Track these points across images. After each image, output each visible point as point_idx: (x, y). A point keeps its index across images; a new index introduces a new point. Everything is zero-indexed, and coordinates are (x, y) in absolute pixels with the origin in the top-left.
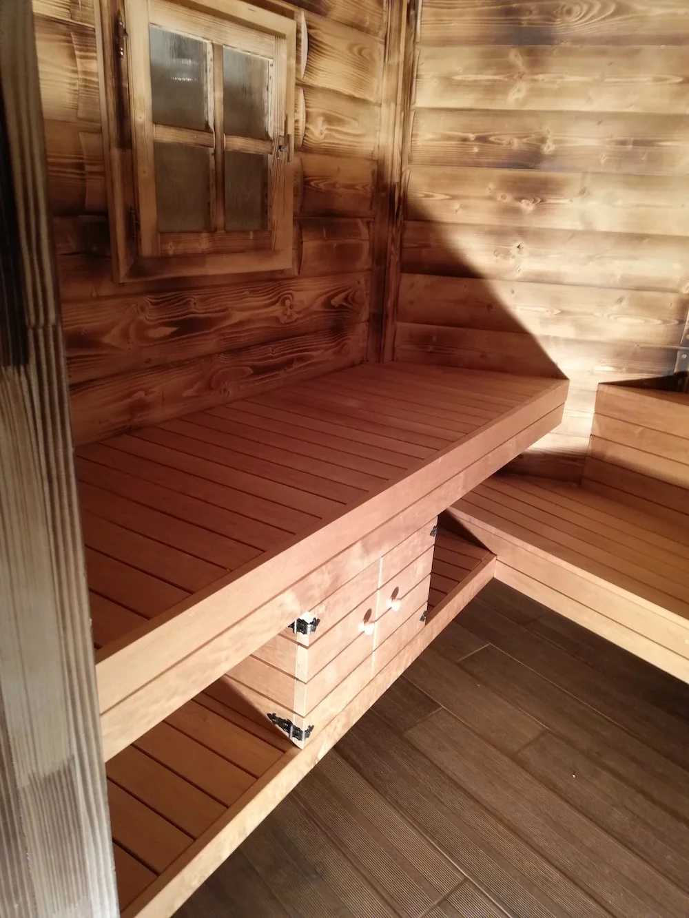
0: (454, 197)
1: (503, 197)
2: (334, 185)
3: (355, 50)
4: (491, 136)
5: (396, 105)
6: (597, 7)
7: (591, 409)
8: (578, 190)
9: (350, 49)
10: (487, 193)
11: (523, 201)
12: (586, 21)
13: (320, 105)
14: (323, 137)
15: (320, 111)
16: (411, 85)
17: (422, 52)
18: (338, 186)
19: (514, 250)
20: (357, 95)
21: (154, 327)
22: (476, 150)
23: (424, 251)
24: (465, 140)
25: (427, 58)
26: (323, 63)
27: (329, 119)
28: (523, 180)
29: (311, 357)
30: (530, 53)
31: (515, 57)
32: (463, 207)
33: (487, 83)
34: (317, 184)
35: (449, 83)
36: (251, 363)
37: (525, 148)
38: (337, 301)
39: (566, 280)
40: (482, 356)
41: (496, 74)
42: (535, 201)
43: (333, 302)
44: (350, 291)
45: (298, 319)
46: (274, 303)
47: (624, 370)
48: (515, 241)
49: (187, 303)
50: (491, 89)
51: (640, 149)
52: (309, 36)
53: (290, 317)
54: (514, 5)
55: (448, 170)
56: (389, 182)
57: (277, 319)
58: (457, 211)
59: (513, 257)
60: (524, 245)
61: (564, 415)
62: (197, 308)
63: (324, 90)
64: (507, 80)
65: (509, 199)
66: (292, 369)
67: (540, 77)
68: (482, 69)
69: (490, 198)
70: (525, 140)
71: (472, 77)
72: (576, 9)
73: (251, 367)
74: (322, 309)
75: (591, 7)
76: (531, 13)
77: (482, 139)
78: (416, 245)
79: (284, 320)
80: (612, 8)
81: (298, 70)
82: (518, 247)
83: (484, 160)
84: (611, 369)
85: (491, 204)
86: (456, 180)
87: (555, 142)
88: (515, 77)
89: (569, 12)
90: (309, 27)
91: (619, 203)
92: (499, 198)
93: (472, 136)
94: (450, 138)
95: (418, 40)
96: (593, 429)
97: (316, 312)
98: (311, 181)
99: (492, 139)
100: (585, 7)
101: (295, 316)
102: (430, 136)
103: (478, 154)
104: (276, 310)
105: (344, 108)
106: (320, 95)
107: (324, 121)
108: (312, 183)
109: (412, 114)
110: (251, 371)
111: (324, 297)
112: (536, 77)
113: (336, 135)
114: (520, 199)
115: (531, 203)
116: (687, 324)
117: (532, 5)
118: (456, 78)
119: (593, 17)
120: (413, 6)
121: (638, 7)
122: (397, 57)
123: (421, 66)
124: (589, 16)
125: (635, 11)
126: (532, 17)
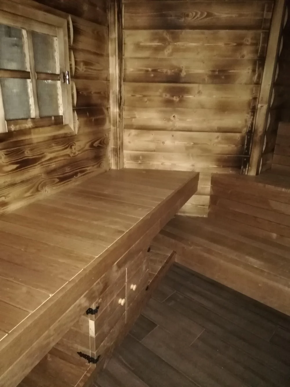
0: (144, 96)
1: (166, 95)
3: (96, 32)
5: (116, 56)
6: (199, 13)
7: (209, 183)
8: (197, 92)
9: (93, 32)
10: (159, 94)
13: (81, 57)
15: (82, 60)
16: (122, 47)
17: (126, 32)
18: (92, 93)
19: (172, 118)
20: (98, 52)
21: (7, 166)
22: (152, 75)
23: (133, 119)
24: (147, 71)
28: (174, 88)
29: (87, 170)
30: (172, 33)
31: (166, 35)
32: (149, 100)
33: (155, 46)
35: (138, 47)
36: (58, 176)
37: (173, 74)
38: (96, 144)
41: (158, 42)
42: (179, 97)
44: (101, 139)
45: (79, 154)
46: (66, 148)
47: (221, 166)
48: (172, 114)
49: (23, 152)
50: (157, 49)
51: (222, 74)
53: (74, 153)
54: (164, 12)
55: (141, 84)
57: (69, 155)
58: (146, 102)
59: (172, 121)
60: (176, 116)
61: (198, 187)
62: (28, 154)
64: (163, 45)
65: (168, 96)
66: (77, 177)
67: (178, 43)
68: (153, 40)
70: (173, 71)
71: (149, 44)
72: (190, 14)
74: (89, 148)
75: (196, 14)
76: (171, 16)
77: (154, 71)
78: (130, 117)
79: (72, 155)
80: (206, 14)
82: (174, 117)
83: (156, 79)
84: (216, 166)
85: (160, 98)
86: (145, 89)
87: (186, 71)
88: (167, 44)
89: (188, 16)
90: (73, 22)
91: (214, 96)
92: (164, 96)
93: (150, 69)
94: (140, 70)
95: (123, 27)
97: (87, 150)
98: (80, 91)
99: (159, 70)
102: (132, 70)
104: (68, 151)
105: (92, 57)
106: (81, 52)
109: (123, 60)
110: (57, 180)
111: (90, 143)
112: (175, 43)
113: (90, 70)
114: (173, 96)
115: (177, 97)
116: (245, 146)
117: (171, 12)
118: (141, 44)
119: (198, 18)
120: (120, 12)
121: (216, 14)
122: (114, 35)
123: (125, 39)
124: (196, 18)
125: (215, 15)
126: (172, 18)
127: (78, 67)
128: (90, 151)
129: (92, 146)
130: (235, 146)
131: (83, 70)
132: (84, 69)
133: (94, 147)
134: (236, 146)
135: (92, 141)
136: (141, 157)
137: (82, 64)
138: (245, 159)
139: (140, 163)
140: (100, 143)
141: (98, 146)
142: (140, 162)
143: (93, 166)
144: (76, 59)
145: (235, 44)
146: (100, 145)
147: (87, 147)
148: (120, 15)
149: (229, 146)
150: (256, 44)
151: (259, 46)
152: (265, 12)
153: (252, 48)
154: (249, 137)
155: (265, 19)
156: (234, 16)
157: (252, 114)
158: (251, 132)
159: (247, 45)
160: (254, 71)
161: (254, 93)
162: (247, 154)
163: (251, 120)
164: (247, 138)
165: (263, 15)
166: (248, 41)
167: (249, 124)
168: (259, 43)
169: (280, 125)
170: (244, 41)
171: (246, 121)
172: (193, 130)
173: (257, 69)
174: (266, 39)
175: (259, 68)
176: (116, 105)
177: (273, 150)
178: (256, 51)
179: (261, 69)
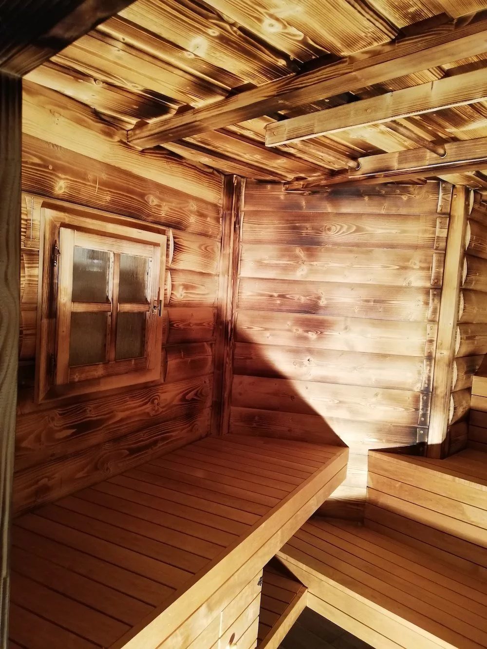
0: (266, 329)
1: (297, 330)
2: (189, 325)
3: (203, 248)
4: (287, 294)
5: (228, 275)
6: (345, 227)
7: (365, 468)
8: (343, 327)
9: (200, 247)
10: (287, 327)
11: (309, 332)
12: (340, 234)
13: (180, 279)
14: (182, 297)
15: (181, 283)
16: (237, 264)
17: (244, 247)
18: (191, 325)
19: (306, 362)
20: (204, 272)
21: (60, 431)
22: (278, 302)
23: (248, 361)
24: (271, 296)
25: (246, 250)
26: (183, 256)
27: (186, 287)
28: (309, 320)
29: (171, 436)
30: (308, 250)
31: (299, 251)
32: (272, 335)
33: (284, 266)
34: (177, 325)
35: (260, 264)
36: (127, 447)
37: (309, 302)
38: (190, 396)
39: (341, 381)
40: (289, 431)
41: (288, 261)
42: (317, 332)
43: (187, 397)
44: (198, 389)
45: (162, 412)
46: (146, 403)
48: (306, 356)
49: (85, 411)
50: (286, 269)
51: (378, 305)
52: (175, 243)
53: (157, 411)
54: (297, 225)
55: (262, 313)
56: (224, 320)
57: (148, 414)
58: (268, 338)
59: (306, 366)
60: (312, 360)
61: (348, 472)
62: (92, 414)
63: (183, 271)
64: (295, 264)
65: (300, 331)
66: (157, 447)
67: (315, 263)
68: (282, 256)
69: (289, 330)
71: (274, 262)
72: (333, 228)
73: (127, 449)
74: (180, 403)
75: (342, 227)
76: (307, 229)
77: (282, 296)
78: (243, 358)
79: (152, 413)
80: (354, 228)
81: (167, 261)
82: (309, 360)
83: (284, 308)
84: (376, 440)
85: (289, 334)
86: (266, 319)
87: (326, 299)
88: (300, 263)
89: (329, 229)
90: (174, 238)
91: (369, 335)
92: (295, 331)
93: (276, 295)
94: (262, 295)
95: (241, 240)
96: (368, 482)
97: (176, 405)
98: (174, 324)
99: (287, 296)
100: (339, 227)
101: (161, 410)
102: (250, 293)
103: (280, 305)
104: (148, 408)
105: (196, 279)
106: (181, 274)
107: (183, 289)
108: (175, 325)
109: (238, 280)
110: (127, 452)
111: (181, 394)
112: (312, 263)
113: (191, 296)
114: (307, 331)
115: (314, 334)
116: (420, 410)
117: (308, 225)
118: (266, 262)
119: (343, 232)
120: (237, 222)
121: (369, 229)
122: (228, 249)
123: (242, 255)
125: (367, 231)
127: (175, 292)
128: (179, 406)
129: (183, 399)
130: (403, 409)
132: (184, 294)
133: (187, 401)
135: (184, 393)
136: (257, 418)
137: (181, 288)
138: (422, 432)
139: (255, 428)
140: (196, 395)
141: (193, 399)
142: (255, 425)
143: (182, 429)
144: (174, 283)
145: (396, 267)
146: (195, 397)
147: (176, 401)
148: (237, 226)
149: (394, 409)
150: (429, 269)
151: (431, 271)
152: (438, 229)
153: (423, 273)
154: (425, 398)
155: (438, 237)
156: (394, 231)
157: (428, 363)
158: (428, 390)
159: (413, 269)
160: (427, 303)
161: (429, 334)
162: (424, 423)
163: (428, 372)
164: (423, 398)
165: (434, 233)
166: (415, 264)
167: (424, 378)
168: (432, 268)
169: (475, 380)
170: (409, 264)
171: (419, 373)
173: (431, 301)
174: (443, 262)
175: (433, 300)
176: (224, 341)
177: (467, 419)
178: (429, 278)
179: (436, 301)
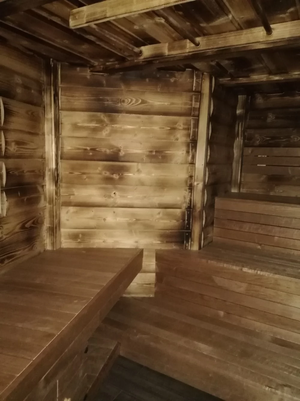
0: (84, 173)
1: (106, 173)
2: (23, 172)
3: (30, 113)
4: (97, 148)
5: (52, 135)
6: (134, 100)
7: (154, 260)
8: (136, 170)
10: (98, 171)
12: (131, 105)
13: (13, 137)
15: (13, 140)
16: (59, 127)
17: (63, 114)
18: (25, 172)
19: (113, 195)
20: (32, 132)
22: (91, 154)
23: (72, 197)
24: (86, 149)
25: (65, 116)
26: (13, 119)
27: (18, 143)
28: (113, 166)
30: (109, 116)
31: (103, 117)
32: (87, 177)
33: (93, 127)
35: (76, 127)
37: (112, 153)
38: (28, 225)
41: (96, 124)
42: (119, 175)
43: (26, 226)
44: (34, 219)
45: (6, 238)
47: (165, 242)
48: (113, 191)
50: (95, 130)
51: (158, 154)
52: (5, 108)
54: (101, 98)
55: (80, 162)
56: (52, 168)
58: (85, 179)
59: (113, 198)
60: (117, 193)
63: (15, 130)
64: (101, 126)
65: (108, 174)
67: (115, 126)
68: (91, 121)
69: (100, 174)
70: (111, 150)
71: (86, 125)
72: (126, 100)
74: (19, 231)
75: (132, 100)
77: (93, 150)
78: (67, 195)
80: (140, 101)
82: (114, 193)
83: (95, 158)
84: (159, 242)
85: (100, 176)
86: (83, 166)
87: (124, 151)
88: (104, 125)
89: (124, 101)
90: (5, 104)
91: (153, 175)
92: (104, 174)
93: (88, 148)
94: (79, 149)
95: (60, 108)
96: (156, 269)
99: (97, 149)
100: (130, 100)
101: (4, 237)
102: (70, 148)
103: (92, 156)
105: (26, 137)
106: (13, 133)
107: (15, 144)
108: (11, 172)
109: (60, 139)
111: (21, 224)
112: (113, 126)
113: (22, 150)
114: (113, 174)
115: (117, 175)
116: (186, 221)
117: (108, 98)
118: (79, 125)
119: (133, 104)
120: (56, 95)
121: (150, 101)
122: (50, 115)
123: (62, 120)
124: (132, 103)
125: (149, 103)
126: (109, 102)
127: (9, 147)
128: (20, 233)
129: (23, 227)
130: (176, 221)
131: (14, 150)
132: (17, 149)
133: (27, 228)
134: (178, 221)
135: (23, 223)
136: (80, 236)
137: (13, 144)
138: (187, 234)
139: (79, 242)
140: (33, 223)
141: (31, 227)
142: (79, 240)
143: (24, 249)
144: (7, 140)
145: (169, 128)
146: (33, 225)
147: (17, 229)
148: (56, 98)
149: (170, 221)
150: (188, 129)
151: (190, 130)
152: (193, 102)
153: (185, 132)
154: (188, 213)
155: (194, 108)
156: (166, 104)
157: (190, 191)
158: (190, 208)
159: (179, 129)
160: (188, 152)
161: (190, 172)
162: (188, 228)
163: (190, 196)
164: (187, 213)
165: (191, 105)
166: (180, 126)
167: (188, 200)
168: (191, 129)
169: (217, 200)
170: (176, 126)
171: (185, 198)
172: (135, 206)
173: (190, 151)
174: (196, 125)
175: (192, 150)
176: (52, 183)
177: (212, 223)
178: (189, 135)
179: (194, 150)
